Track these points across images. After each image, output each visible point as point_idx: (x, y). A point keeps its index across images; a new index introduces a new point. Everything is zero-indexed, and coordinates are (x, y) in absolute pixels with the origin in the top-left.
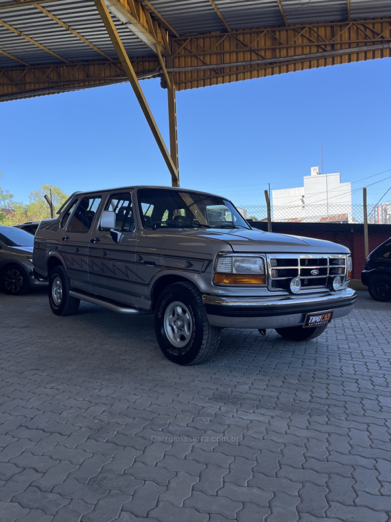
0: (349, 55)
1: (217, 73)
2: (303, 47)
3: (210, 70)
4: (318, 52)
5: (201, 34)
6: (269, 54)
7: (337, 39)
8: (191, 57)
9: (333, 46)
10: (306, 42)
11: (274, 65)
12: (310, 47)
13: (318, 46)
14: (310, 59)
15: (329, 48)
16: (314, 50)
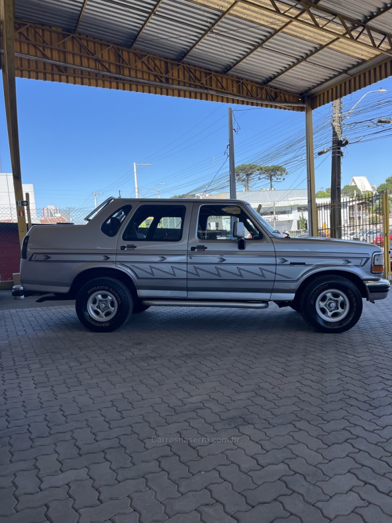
0: (179, 91)
1: (60, 70)
2: (143, 72)
3: (52, 65)
4: (155, 81)
5: (40, 24)
6: (113, 69)
7: (170, 75)
8: (28, 45)
9: (167, 80)
10: (145, 68)
11: (119, 81)
12: (149, 74)
13: (155, 76)
14: (150, 85)
15: (164, 80)
16: (152, 78)
